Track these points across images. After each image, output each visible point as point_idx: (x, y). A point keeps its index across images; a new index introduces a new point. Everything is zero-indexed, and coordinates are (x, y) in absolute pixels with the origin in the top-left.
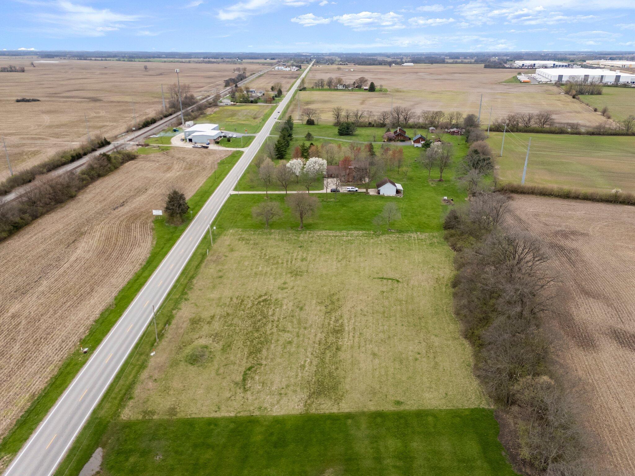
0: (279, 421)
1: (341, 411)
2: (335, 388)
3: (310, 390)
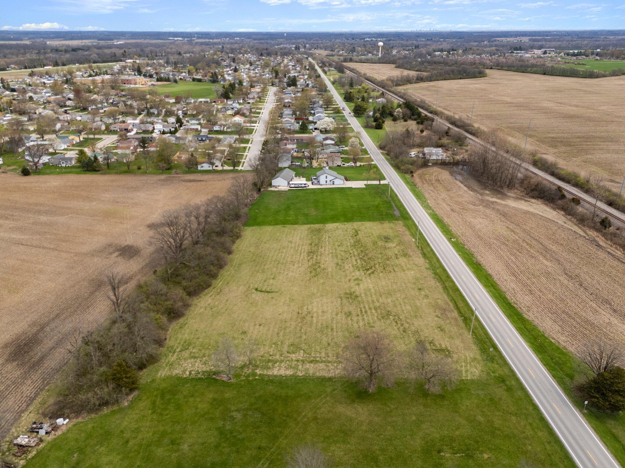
2: (312, 231)
3: (324, 230)
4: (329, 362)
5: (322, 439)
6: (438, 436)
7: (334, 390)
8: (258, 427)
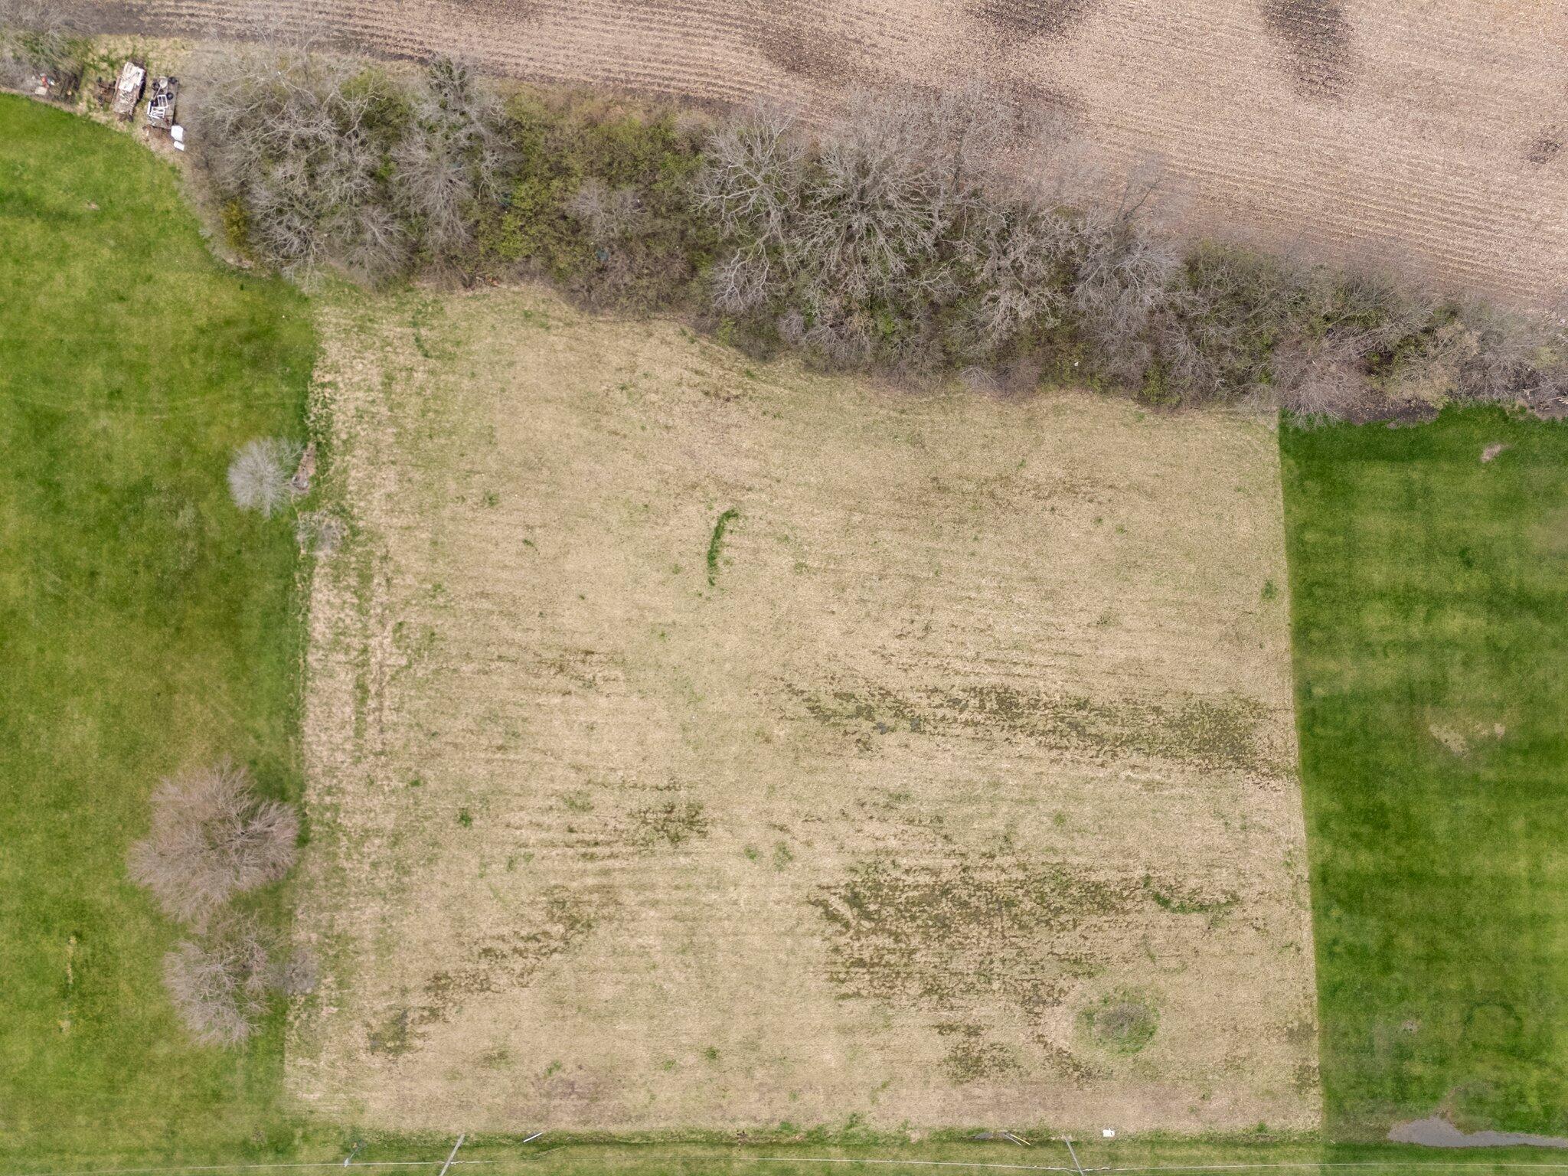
0: (1321, 826)
1: (1290, 704)
2: (1221, 717)
3: (1230, 767)
4: (359, 733)
5: (116, 701)
6: (117, 943)
7: (258, 737)
8: (148, 567)
